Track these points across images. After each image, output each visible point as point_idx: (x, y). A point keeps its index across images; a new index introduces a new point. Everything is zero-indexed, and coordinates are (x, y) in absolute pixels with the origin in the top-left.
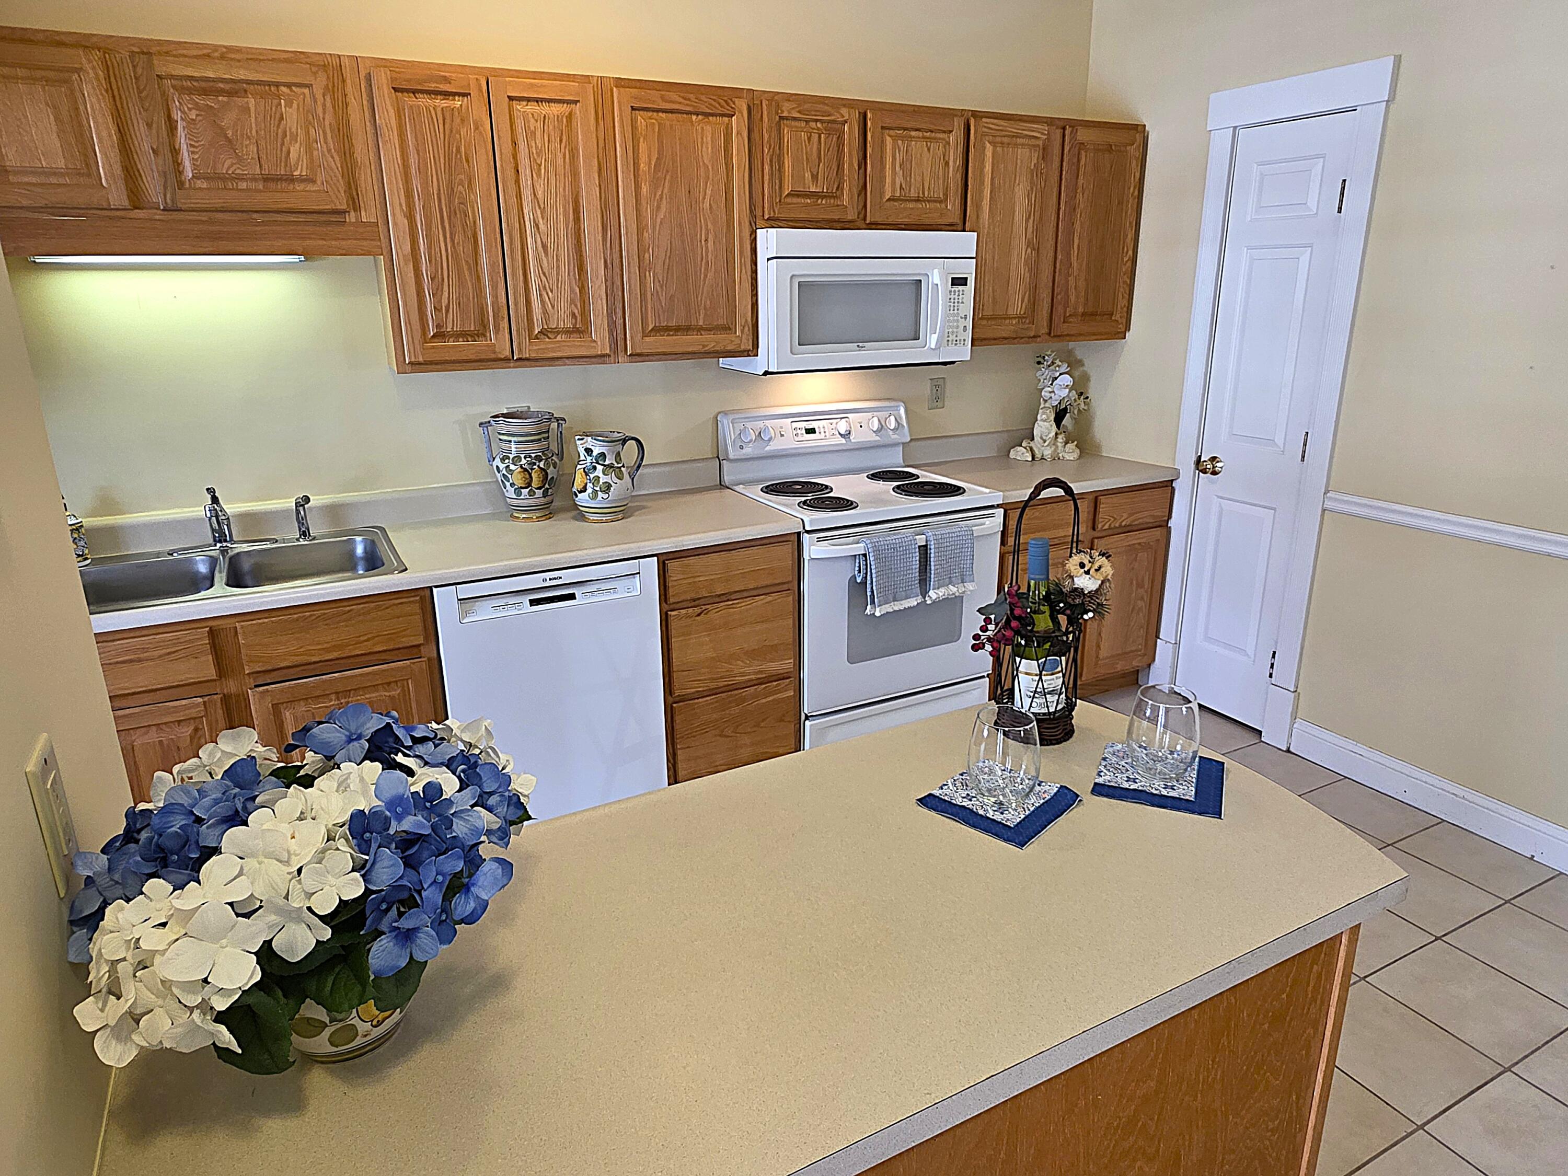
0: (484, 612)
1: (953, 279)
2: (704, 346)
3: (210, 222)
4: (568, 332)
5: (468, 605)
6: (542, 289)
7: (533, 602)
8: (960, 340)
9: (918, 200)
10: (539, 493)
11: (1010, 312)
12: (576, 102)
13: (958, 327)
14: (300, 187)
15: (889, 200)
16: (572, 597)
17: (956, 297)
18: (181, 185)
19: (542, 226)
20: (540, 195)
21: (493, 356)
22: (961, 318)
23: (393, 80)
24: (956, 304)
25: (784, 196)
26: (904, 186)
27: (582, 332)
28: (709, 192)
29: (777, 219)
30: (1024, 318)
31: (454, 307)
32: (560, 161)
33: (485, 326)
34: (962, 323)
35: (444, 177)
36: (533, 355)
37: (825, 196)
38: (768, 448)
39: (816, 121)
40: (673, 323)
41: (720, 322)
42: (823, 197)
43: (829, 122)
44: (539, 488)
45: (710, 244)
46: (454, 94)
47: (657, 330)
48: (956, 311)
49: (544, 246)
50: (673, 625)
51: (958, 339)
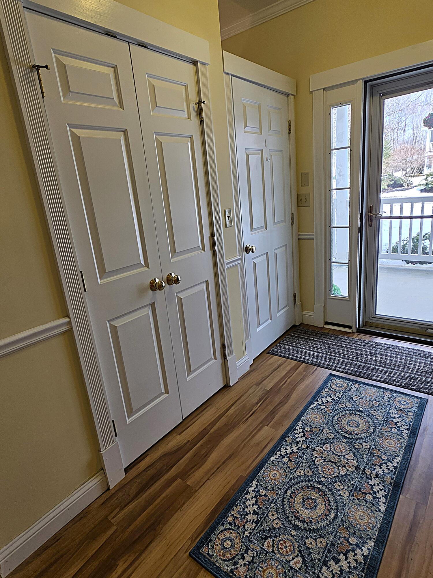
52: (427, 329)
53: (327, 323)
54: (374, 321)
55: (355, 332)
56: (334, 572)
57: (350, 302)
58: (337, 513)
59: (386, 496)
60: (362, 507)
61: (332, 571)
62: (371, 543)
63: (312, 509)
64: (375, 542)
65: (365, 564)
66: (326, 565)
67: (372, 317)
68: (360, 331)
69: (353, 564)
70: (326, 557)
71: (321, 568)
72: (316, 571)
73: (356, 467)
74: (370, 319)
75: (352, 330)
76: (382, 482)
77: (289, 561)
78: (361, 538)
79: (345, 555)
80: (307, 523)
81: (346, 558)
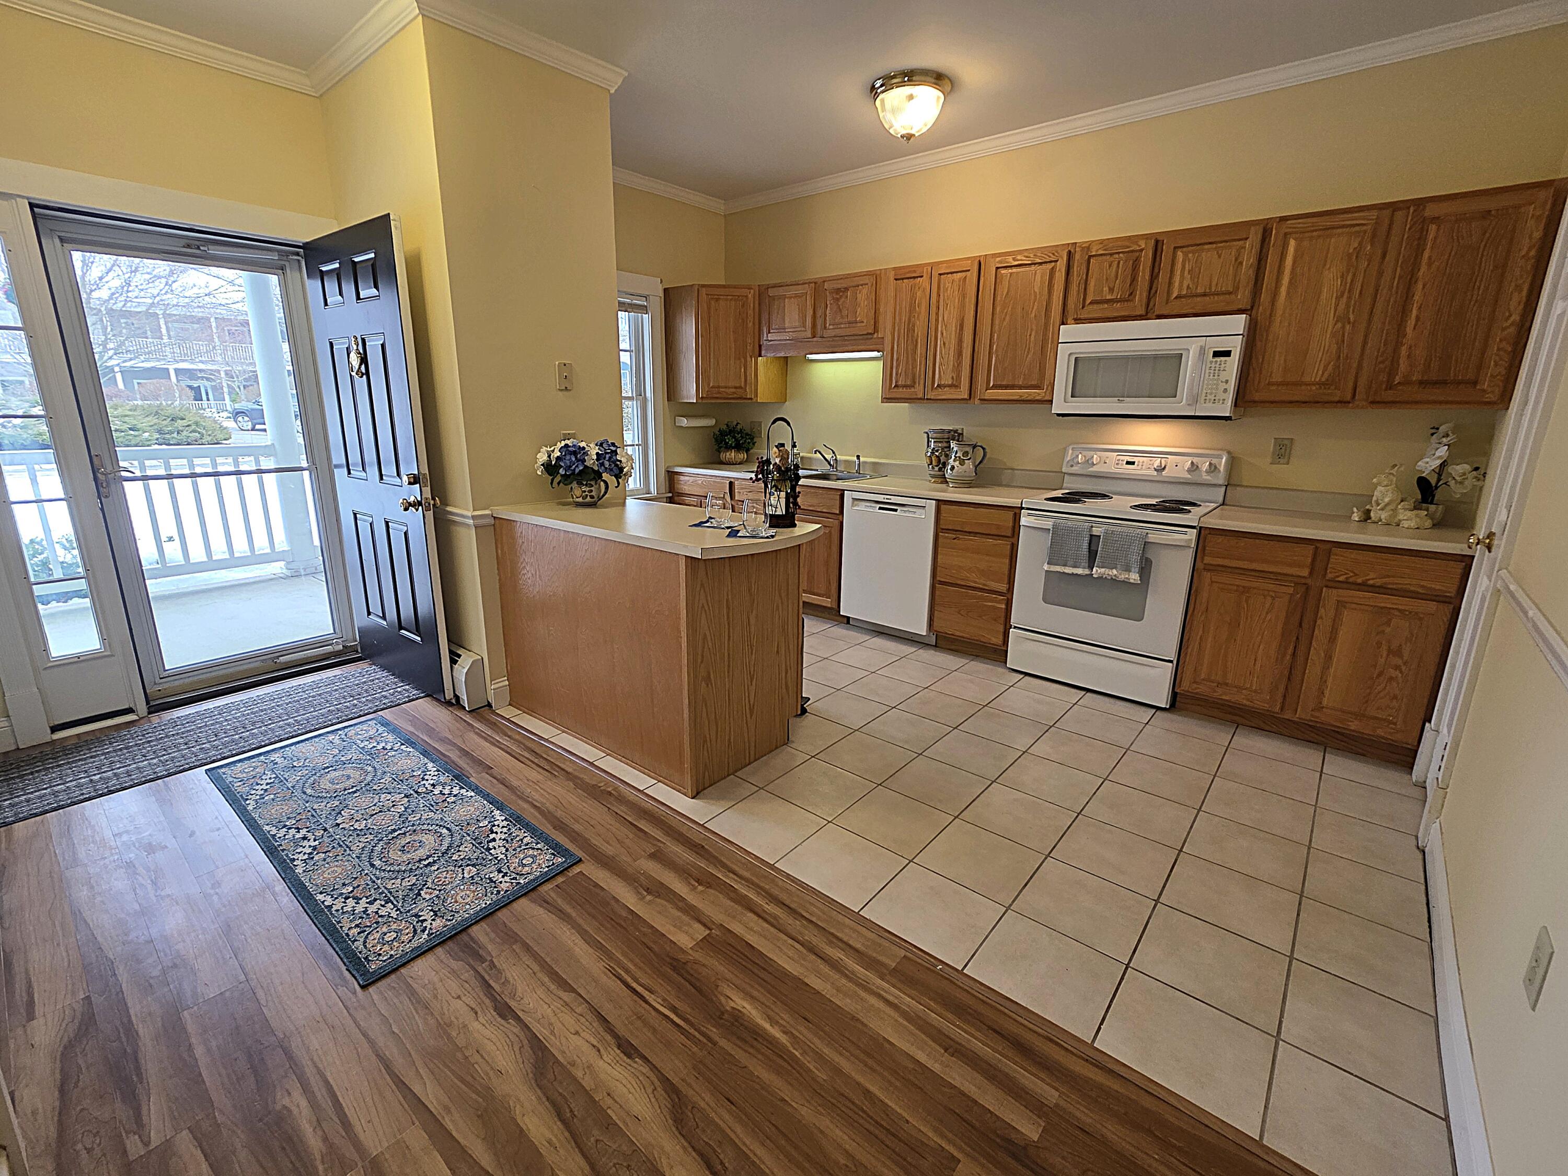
0: (862, 506)
1: (1214, 352)
2: (1021, 396)
3: (833, 340)
4: (949, 386)
5: (856, 502)
6: (941, 364)
7: (880, 508)
8: (1219, 400)
9: (1204, 295)
10: (937, 469)
11: (1307, 379)
12: (969, 270)
13: (1217, 389)
14: (859, 325)
15: (1176, 298)
16: (896, 510)
17: (1217, 366)
18: (825, 327)
19: (944, 334)
20: (945, 318)
21: (915, 397)
22: (1222, 382)
23: (895, 275)
24: (1216, 372)
25: (1088, 302)
26: (1191, 286)
27: (957, 386)
28: (1035, 307)
29: (1080, 319)
30: (1327, 384)
31: (903, 373)
32: (957, 301)
33: (915, 383)
34: (1223, 386)
35: (907, 315)
36: (932, 397)
37: (1120, 301)
38: (1091, 469)
39: (1119, 253)
40: (1004, 383)
41: (1033, 383)
42: (1118, 302)
43: (1128, 252)
44: (937, 466)
45: (1033, 336)
46: (917, 277)
47: (995, 387)
48: (1216, 377)
49: (944, 344)
50: (941, 540)
51: (1216, 398)
52: (278, 657)
53: (54, 729)
54: (166, 685)
55: (146, 714)
56: (501, 845)
57: (113, 658)
58: (444, 827)
59: (461, 788)
60: (457, 807)
61: (499, 846)
62: (497, 813)
63: (420, 846)
64: (498, 809)
65: (511, 822)
66: (491, 849)
67: (161, 678)
68: (154, 709)
69: (505, 830)
70: (483, 847)
71: (491, 854)
72: (490, 858)
73: (406, 796)
74: (155, 684)
75: (137, 715)
76: (444, 785)
77: (463, 877)
78: (486, 817)
79: (492, 832)
80: (434, 853)
81: (496, 833)
